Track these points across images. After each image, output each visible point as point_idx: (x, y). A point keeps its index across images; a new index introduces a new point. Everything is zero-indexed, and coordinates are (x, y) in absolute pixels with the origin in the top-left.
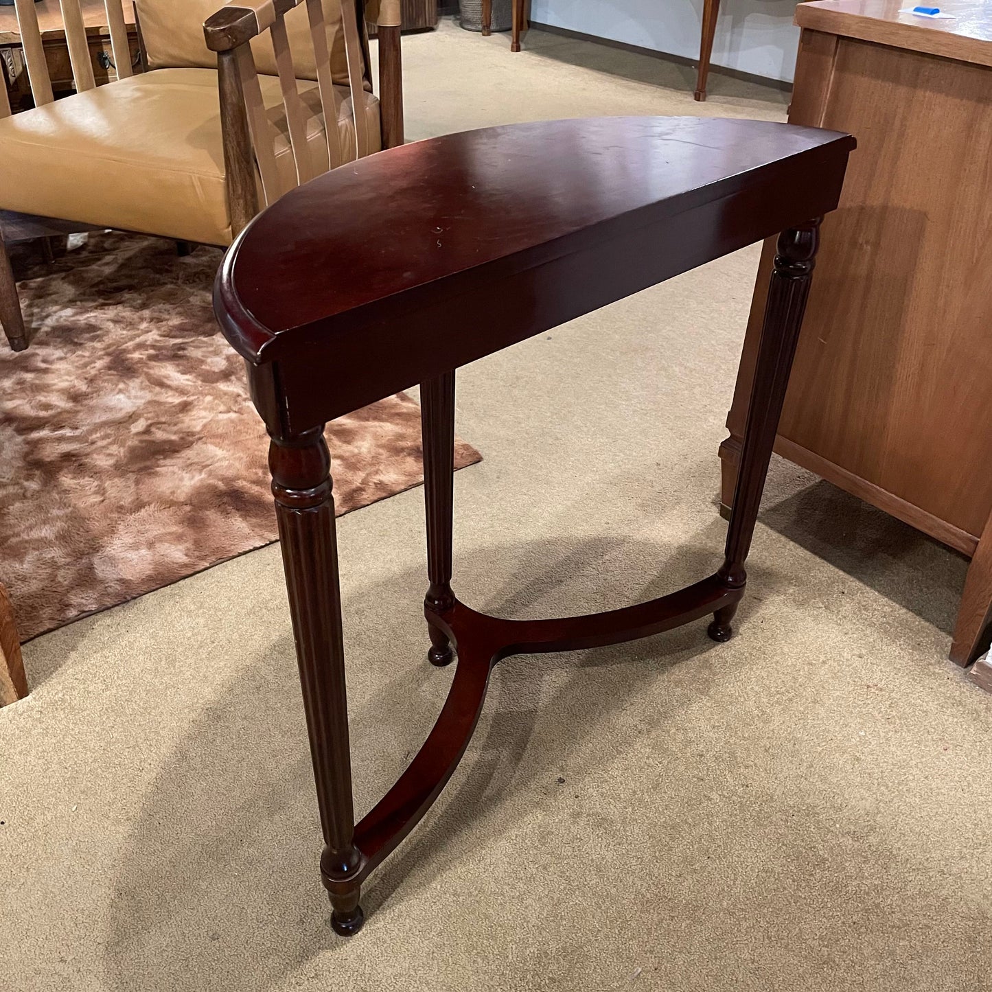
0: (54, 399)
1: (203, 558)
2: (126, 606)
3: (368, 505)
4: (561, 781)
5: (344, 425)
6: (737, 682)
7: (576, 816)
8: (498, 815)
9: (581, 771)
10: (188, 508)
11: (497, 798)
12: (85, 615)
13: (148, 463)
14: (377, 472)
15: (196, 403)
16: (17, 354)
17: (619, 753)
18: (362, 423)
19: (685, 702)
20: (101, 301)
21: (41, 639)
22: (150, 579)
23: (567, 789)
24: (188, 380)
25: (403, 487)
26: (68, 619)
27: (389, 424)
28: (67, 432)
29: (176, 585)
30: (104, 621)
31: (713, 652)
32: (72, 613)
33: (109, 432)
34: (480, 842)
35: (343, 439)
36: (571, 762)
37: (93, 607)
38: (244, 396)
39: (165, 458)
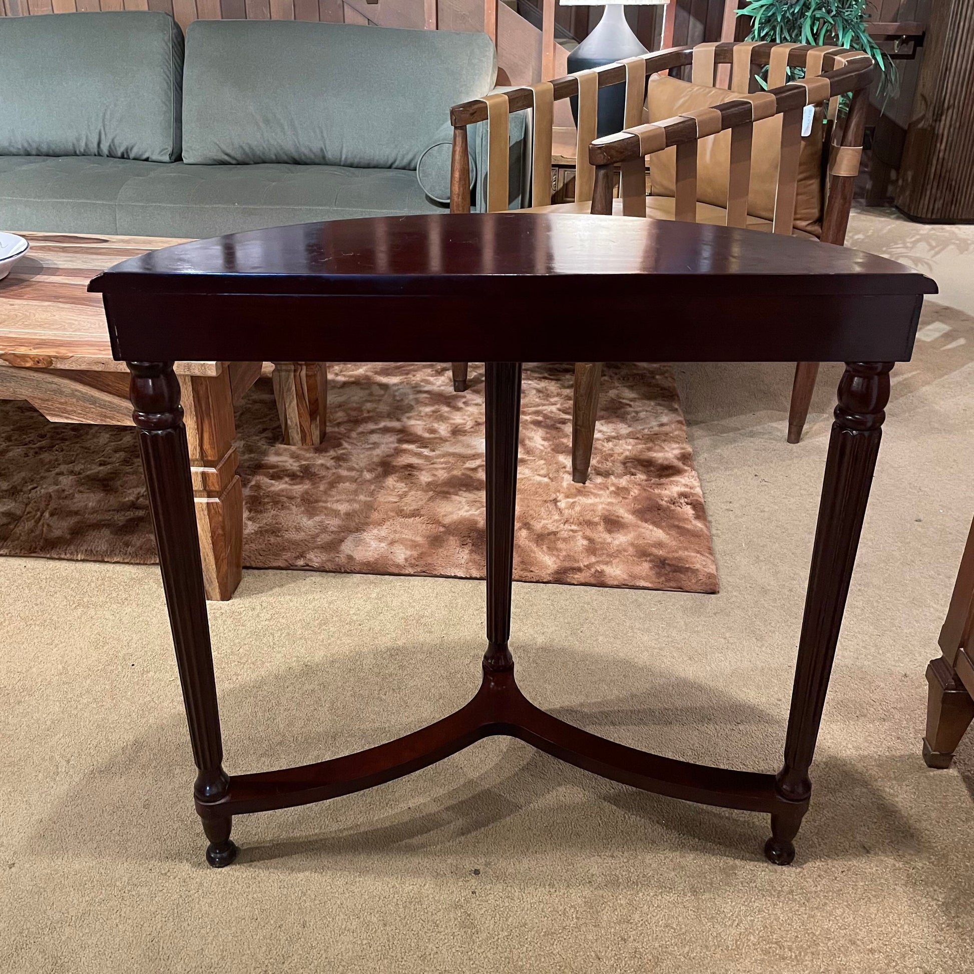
0: (442, 428)
1: (412, 566)
2: (338, 575)
3: (574, 584)
4: (477, 872)
5: (622, 517)
6: (743, 905)
7: (457, 906)
8: (400, 862)
9: (501, 877)
10: (442, 529)
11: (411, 850)
12: (308, 568)
13: (452, 490)
14: (607, 563)
15: (529, 462)
16: (455, 393)
17: (551, 885)
18: (640, 522)
19: (665, 887)
20: (546, 375)
21: (270, 572)
22: (368, 564)
23: (473, 882)
24: (543, 445)
25: (616, 583)
26: (296, 566)
27: (661, 531)
28: (426, 452)
29: (382, 577)
30: (316, 578)
31: (750, 865)
32: (301, 562)
33: (450, 460)
34: (363, 872)
35: (608, 528)
36: (502, 864)
37: (316, 565)
38: (567, 469)
39: (465, 491)
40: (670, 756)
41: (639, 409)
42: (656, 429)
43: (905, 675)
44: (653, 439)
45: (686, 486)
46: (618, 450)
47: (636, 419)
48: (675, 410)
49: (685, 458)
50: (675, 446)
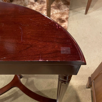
40: (40, 95)
41: (63, 7)
42: (64, 12)
43: (88, 68)
44: (63, 14)
45: (65, 25)
46: (57, 16)
47: (62, 9)
48: (68, 7)
49: (67, 18)
50: (66, 15)
